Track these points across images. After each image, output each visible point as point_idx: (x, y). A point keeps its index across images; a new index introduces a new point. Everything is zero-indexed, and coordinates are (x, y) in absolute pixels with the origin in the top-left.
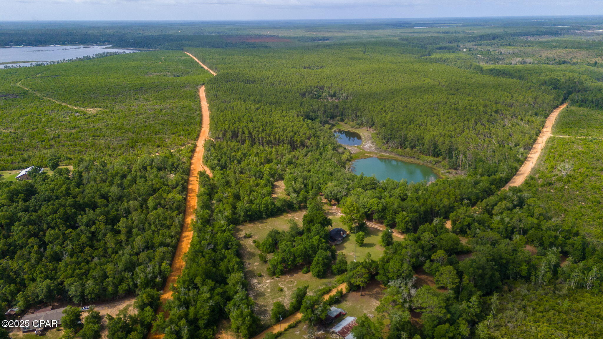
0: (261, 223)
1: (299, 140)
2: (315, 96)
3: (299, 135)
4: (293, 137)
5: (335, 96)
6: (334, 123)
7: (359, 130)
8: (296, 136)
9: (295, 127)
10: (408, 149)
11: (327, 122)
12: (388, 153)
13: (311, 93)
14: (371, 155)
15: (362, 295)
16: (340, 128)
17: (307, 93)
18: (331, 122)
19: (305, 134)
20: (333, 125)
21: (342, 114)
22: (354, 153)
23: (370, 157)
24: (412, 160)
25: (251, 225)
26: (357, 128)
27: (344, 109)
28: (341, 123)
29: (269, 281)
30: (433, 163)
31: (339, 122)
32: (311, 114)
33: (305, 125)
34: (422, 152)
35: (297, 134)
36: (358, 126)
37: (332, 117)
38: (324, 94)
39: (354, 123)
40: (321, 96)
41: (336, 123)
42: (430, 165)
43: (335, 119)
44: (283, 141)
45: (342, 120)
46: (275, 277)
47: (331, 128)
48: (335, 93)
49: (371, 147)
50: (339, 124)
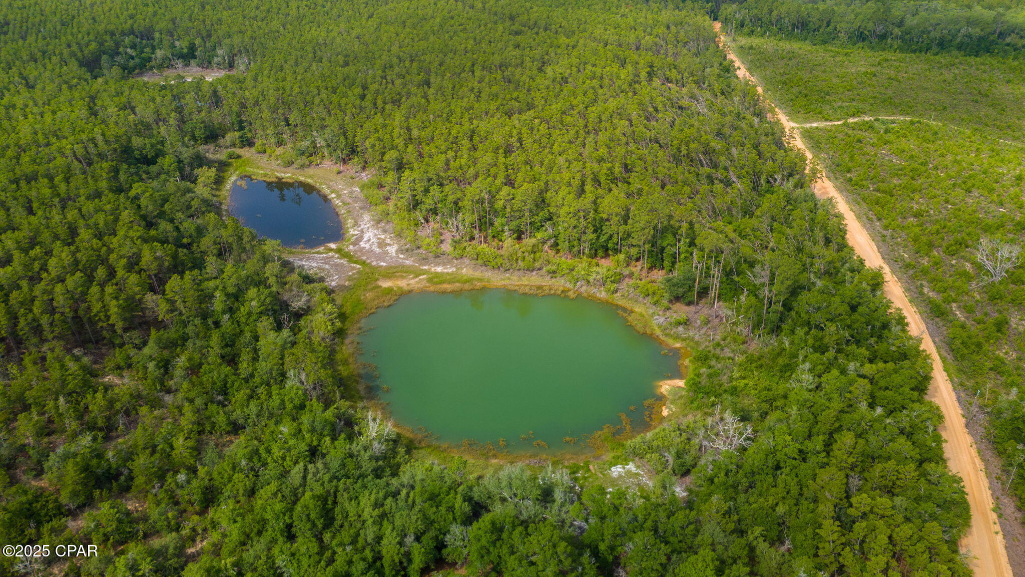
1: (114, 309)
2: (131, 63)
3: (112, 273)
4: (84, 293)
5: (195, 57)
6: (222, 156)
7: (311, 171)
8: (95, 289)
9: (84, 234)
10: (508, 242)
11: (200, 161)
12: (450, 262)
13: (118, 53)
14: (402, 284)
16: (250, 170)
17: (104, 57)
18: (211, 152)
19: (133, 264)
20: (223, 166)
21: (241, 122)
22: (342, 288)
23: (402, 292)
24: (534, 279)
26: (302, 166)
27: (243, 106)
28: (246, 152)
31: (238, 151)
32: (137, 142)
33: (126, 215)
35: (101, 272)
36: (303, 160)
37: (213, 136)
38: (159, 53)
39: (287, 150)
40: (149, 59)
41: (230, 156)
43: (221, 141)
44: (37, 330)
45: (248, 143)
47: (219, 181)
48: (192, 48)
49: (382, 244)
50: (239, 157)
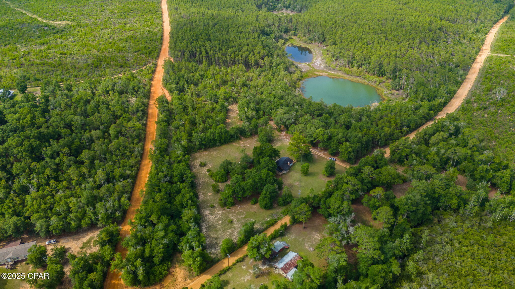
0: (216, 150)
1: (253, 60)
2: (271, 8)
3: (254, 54)
4: (248, 56)
5: (290, 8)
6: (287, 37)
7: (311, 45)
8: (250, 55)
9: (250, 45)
10: (355, 68)
11: (281, 37)
12: (336, 71)
13: (267, 4)
14: (321, 74)
15: (304, 228)
16: (293, 42)
17: (263, 5)
18: (285, 36)
19: (259, 53)
20: (287, 40)
21: (296, 28)
22: (305, 72)
23: (320, 76)
24: (358, 79)
25: (206, 153)
26: (309, 43)
27: (298, 23)
28: (294, 38)
29: (221, 212)
30: (378, 83)
31: (292, 37)
32: (266, 29)
33: (260, 43)
34: (368, 72)
35: (252, 53)
36: (310, 41)
37: (286, 31)
38: (280, 5)
39: (306, 38)
40: (276, 7)
41: (290, 38)
42: (375, 85)
43: (288, 33)
44: (238, 61)
45: (296, 35)
46: (226, 208)
47: (284, 44)
48: (290, 4)
49: (321, 65)
50: (292, 38)
